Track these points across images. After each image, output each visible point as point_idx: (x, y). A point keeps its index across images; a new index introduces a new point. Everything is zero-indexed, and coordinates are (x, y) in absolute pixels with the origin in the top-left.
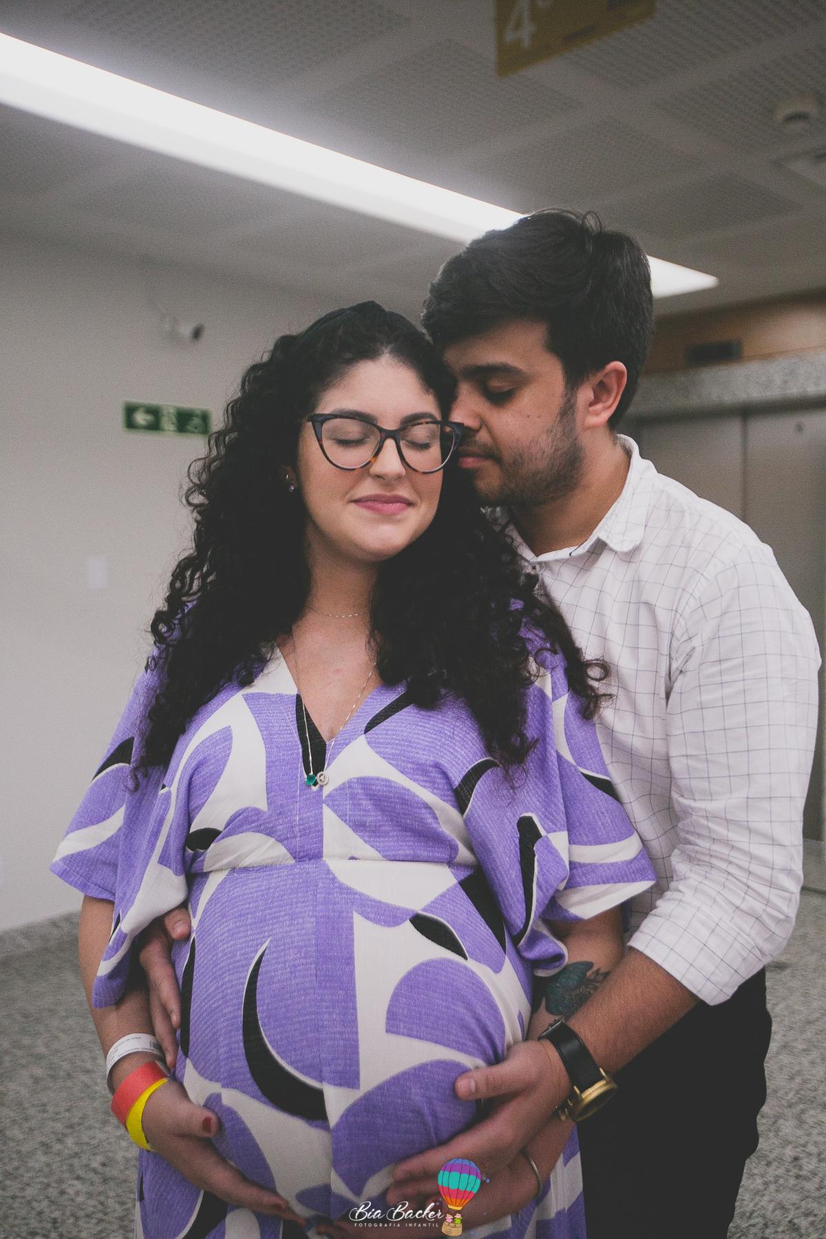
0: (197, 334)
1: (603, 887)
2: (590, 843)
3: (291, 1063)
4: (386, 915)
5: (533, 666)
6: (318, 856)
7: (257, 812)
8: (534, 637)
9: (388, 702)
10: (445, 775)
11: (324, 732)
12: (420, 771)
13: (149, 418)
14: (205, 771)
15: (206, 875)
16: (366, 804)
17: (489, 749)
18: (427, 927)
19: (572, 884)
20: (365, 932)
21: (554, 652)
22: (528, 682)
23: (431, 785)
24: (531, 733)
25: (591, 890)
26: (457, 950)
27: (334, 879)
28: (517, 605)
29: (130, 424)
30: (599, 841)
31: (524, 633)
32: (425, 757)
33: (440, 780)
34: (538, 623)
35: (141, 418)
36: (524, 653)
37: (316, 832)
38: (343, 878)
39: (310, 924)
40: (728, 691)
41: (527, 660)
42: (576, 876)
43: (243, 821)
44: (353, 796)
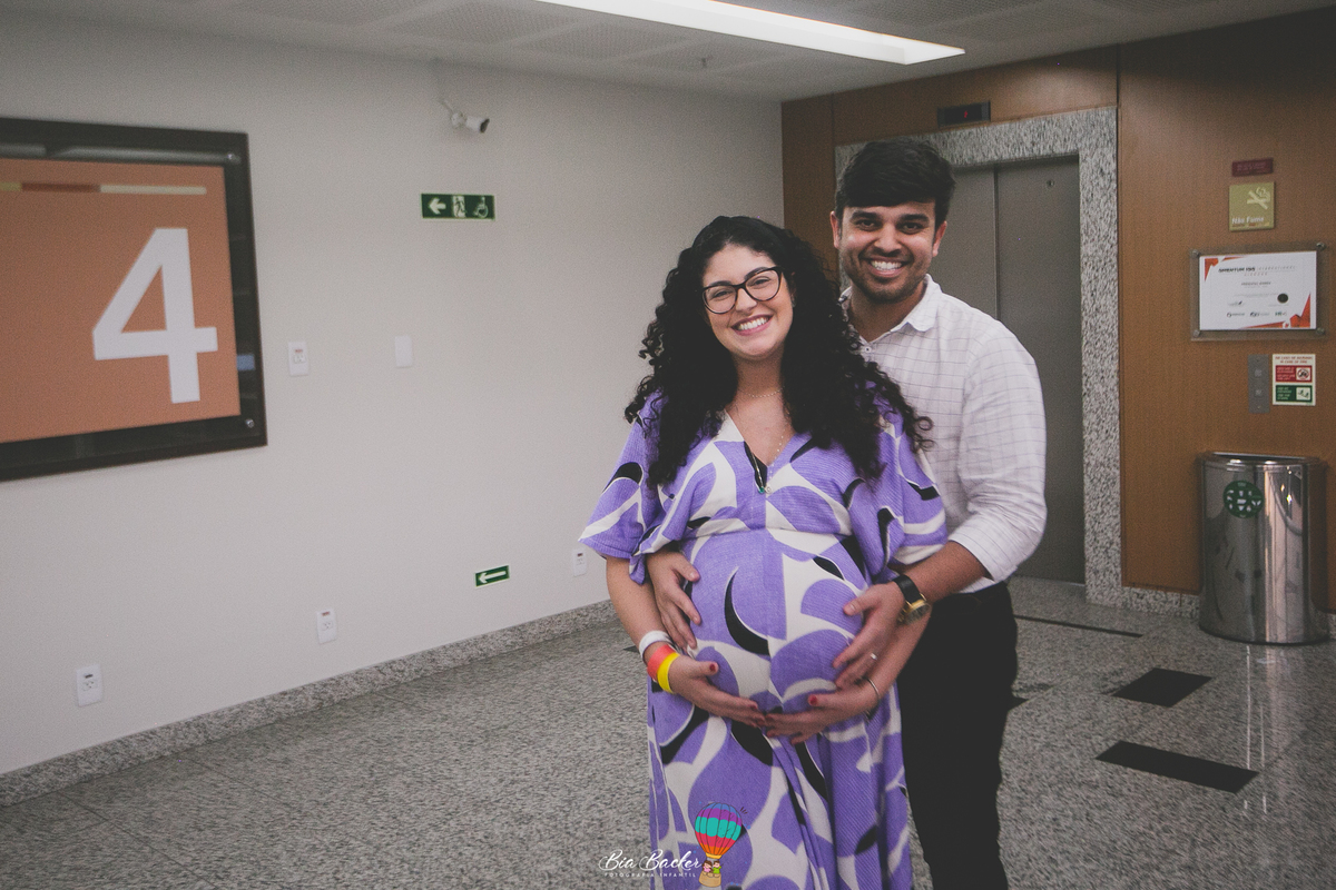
0: (483, 127)
1: (918, 548)
2: (912, 522)
3: (751, 626)
4: (800, 556)
5: (882, 421)
6: (762, 527)
7: (730, 508)
8: (882, 404)
9: (801, 445)
10: (837, 487)
11: (764, 462)
12: (822, 483)
13: (443, 206)
14: (702, 487)
15: (696, 538)
16: (792, 501)
17: (857, 471)
18: (822, 563)
19: (902, 546)
20: (789, 565)
21: (894, 412)
22: (878, 430)
23: (829, 492)
24: (884, 459)
25: (910, 549)
26: (840, 576)
27: (772, 538)
28: (871, 385)
29: (427, 213)
30: (916, 521)
31: (876, 402)
32: (826, 476)
33: (834, 489)
34: (885, 396)
35: (435, 206)
36: (876, 415)
37: (762, 514)
38: (777, 538)
39: (760, 559)
40: (1000, 409)
41: (878, 418)
42: (908, 540)
43: (724, 512)
44: (784, 497)
